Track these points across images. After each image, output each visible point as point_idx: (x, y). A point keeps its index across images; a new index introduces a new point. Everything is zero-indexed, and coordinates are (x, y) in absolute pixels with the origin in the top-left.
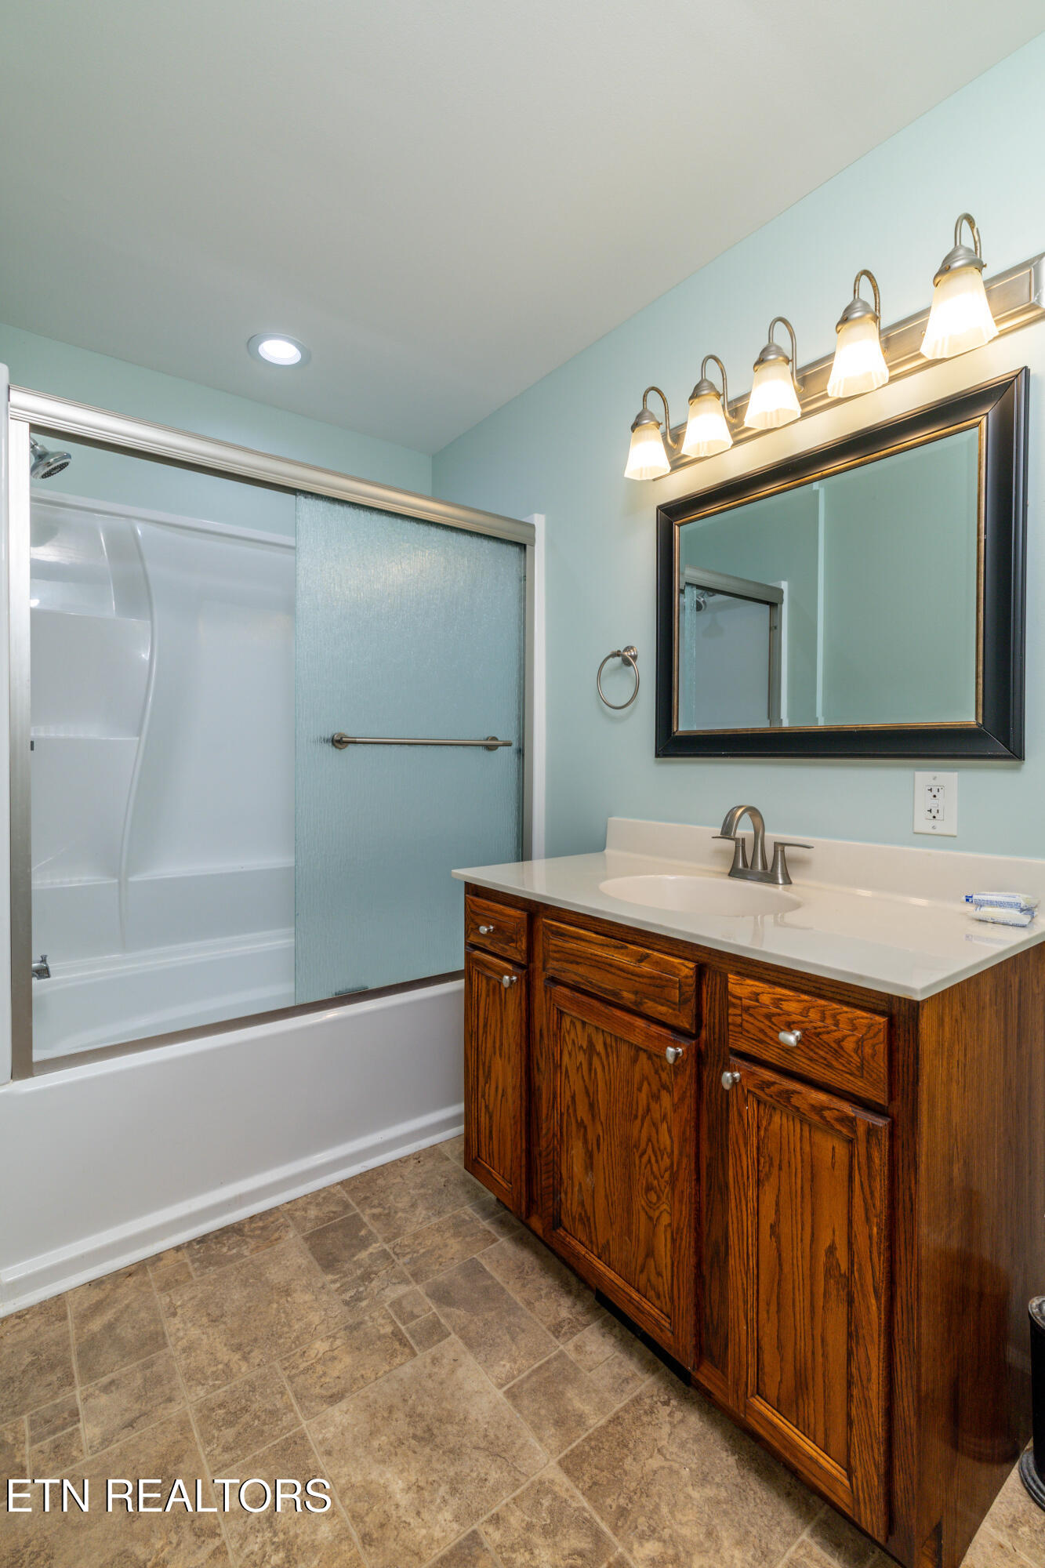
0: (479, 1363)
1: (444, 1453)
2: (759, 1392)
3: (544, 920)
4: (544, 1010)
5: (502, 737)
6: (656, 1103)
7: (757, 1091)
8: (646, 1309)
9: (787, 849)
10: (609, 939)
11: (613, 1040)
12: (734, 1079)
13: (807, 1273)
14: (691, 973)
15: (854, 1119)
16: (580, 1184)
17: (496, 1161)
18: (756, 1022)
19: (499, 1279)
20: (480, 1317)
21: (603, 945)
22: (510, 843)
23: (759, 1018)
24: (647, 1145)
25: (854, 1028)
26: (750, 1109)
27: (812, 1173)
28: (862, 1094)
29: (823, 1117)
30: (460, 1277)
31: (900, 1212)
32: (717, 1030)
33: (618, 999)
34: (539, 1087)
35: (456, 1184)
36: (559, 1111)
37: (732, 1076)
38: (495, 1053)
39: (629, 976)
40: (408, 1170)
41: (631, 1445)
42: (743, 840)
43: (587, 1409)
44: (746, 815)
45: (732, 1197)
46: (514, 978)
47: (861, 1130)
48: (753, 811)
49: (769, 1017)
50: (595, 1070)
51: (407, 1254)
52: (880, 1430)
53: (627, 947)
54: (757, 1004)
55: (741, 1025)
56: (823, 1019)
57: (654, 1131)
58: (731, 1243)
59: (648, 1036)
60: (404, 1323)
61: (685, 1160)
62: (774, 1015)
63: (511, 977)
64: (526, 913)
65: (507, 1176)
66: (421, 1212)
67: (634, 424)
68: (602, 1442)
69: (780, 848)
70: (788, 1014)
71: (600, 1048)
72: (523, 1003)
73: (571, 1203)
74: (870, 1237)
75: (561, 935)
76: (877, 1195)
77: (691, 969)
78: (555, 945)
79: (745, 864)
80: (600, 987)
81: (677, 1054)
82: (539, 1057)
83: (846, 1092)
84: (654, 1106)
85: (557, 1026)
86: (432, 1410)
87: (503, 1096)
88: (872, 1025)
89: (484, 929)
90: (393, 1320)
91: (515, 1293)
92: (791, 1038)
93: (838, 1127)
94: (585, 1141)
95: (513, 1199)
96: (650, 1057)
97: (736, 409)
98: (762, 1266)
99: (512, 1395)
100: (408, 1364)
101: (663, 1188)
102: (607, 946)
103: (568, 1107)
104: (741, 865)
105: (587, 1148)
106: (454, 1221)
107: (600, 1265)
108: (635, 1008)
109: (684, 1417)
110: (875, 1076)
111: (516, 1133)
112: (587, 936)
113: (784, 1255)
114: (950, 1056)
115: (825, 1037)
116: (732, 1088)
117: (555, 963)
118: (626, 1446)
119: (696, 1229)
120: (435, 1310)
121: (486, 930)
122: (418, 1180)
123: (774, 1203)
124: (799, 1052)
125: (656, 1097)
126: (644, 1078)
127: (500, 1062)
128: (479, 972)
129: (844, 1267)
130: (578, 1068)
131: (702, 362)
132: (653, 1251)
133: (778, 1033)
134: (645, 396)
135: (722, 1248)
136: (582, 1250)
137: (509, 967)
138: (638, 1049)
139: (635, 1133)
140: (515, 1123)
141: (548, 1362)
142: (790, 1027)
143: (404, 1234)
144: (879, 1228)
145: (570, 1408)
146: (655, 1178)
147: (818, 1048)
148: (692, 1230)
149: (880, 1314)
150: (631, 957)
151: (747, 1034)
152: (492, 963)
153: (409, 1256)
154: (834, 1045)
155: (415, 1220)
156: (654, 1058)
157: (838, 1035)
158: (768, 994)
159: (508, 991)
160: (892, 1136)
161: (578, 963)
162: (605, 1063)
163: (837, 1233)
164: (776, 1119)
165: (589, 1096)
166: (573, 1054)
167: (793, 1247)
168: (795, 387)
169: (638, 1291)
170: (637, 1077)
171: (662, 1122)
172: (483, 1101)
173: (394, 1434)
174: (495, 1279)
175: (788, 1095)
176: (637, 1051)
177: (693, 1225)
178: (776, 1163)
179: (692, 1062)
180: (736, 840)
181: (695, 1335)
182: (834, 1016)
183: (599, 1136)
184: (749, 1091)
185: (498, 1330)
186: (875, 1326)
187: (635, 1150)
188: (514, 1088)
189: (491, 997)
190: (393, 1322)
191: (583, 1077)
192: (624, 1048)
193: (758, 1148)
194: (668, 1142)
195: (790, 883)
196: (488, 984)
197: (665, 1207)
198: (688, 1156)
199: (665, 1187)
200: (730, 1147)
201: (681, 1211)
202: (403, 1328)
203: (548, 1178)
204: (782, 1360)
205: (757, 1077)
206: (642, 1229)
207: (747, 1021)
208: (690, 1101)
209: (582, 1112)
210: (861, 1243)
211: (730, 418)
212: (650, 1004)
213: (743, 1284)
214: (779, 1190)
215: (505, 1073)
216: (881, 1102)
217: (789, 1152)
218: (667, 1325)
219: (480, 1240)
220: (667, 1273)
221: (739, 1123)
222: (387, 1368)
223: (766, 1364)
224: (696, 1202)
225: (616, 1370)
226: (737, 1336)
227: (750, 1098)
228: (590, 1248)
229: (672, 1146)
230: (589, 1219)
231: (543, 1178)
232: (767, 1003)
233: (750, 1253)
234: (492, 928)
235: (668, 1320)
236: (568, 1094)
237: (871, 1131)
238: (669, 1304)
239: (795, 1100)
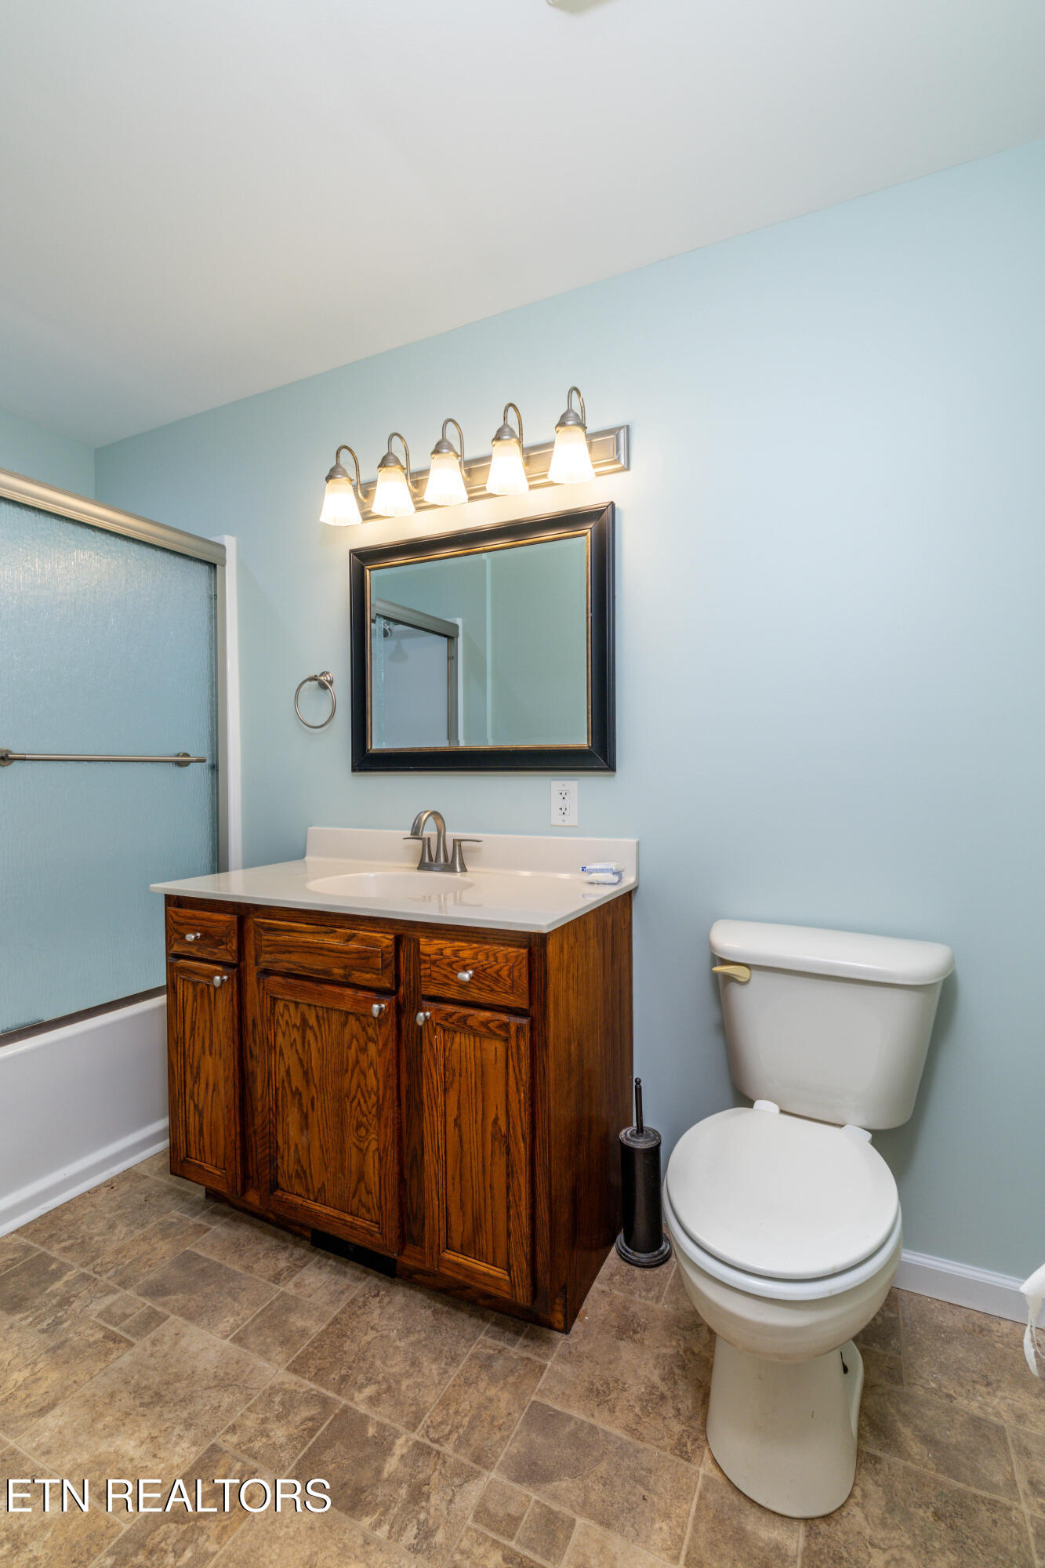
0: (203, 1328)
1: (175, 1405)
2: (448, 1247)
3: (255, 919)
4: (257, 1000)
5: (194, 754)
6: (364, 1054)
7: (443, 1022)
8: (357, 1225)
9: (463, 843)
10: (319, 927)
11: (325, 1011)
12: (426, 1017)
13: (480, 1143)
14: (391, 943)
15: (508, 1023)
16: (296, 1145)
17: (208, 1154)
18: (441, 971)
19: (215, 1258)
20: (199, 1294)
21: (314, 933)
22: (204, 856)
23: (442, 966)
24: (357, 1091)
25: (508, 961)
26: (438, 1037)
27: (482, 1071)
28: (514, 1005)
29: (488, 1028)
30: (173, 1270)
31: (538, 1080)
32: (412, 984)
33: (329, 976)
34: (253, 1072)
35: (158, 1196)
36: (274, 1088)
37: (424, 1015)
38: (204, 1053)
39: (338, 955)
40: (101, 1198)
41: (349, 1333)
42: (429, 839)
43: (309, 1323)
44: (431, 818)
45: (426, 1107)
46: (225, 977)
47: (513, 1029)
48: (436, 814)
49: (450, 965)
50: (309, 1041)
51: (111, 1269)
52: (527, 1230)
53: (335, 931)
54: (441, 957)
55: (430, 975)
56: (487, 958)
57: (362, 1077)
58: (425, 1143)
59: (357, 1002)
60: (116, 1325)
61: (388, 1092)
62: (453, 963)
63: (221, 976)
64: (236, 917)
65: (220, 1164)
66: (121, 1230)
67: (328, 476)
68: (324, 1341)
69: (457, 843)
70: (464, 959)
71: (312, 1021)
72: (235, 999)
73: (287, 1164)
74: (520, 1101)
75: (274, 931)
76: (523, 1071)
77: (390, 940)
78: (268, 940)
79: (431, 859)
80: (312, 969)
81: (381, 1009)
82: (252, 1045)
83: (501, 1006)
84: (362, 1057)
85: (271, 1012)
86: (157, 1379)
87: (214, 1090)
88: (519, 956)
89: (190, 937)
90: (103, 1327)
91: (234, 1265)
92: (466, 976)
93: (498, 1032)
94: (300, 1105)
95: (228, 1183)
96: (357, 1019)
97: (417, 481)
98: (449, 1154)
99: (239, 1339)
100: (125, 1355)
101: (371, 1121)
102: (318, 933)
103: (283, 1081)
104: (427, 860)
105: (303, 1112)
106: (161, 1227)
107: (316, 1207)
108: (344, 981)
109: (391, 1299)
110: (521, 990)
111: (229, 1121)
112: (297, 927)
113: (464, 1138)
114: (568, 972)
115: (489, 971)
116: (424, 1024)
117: (268, 956)
118: (345, 1335)
119: (398, 1144)
120: (149, 1304)
121: (193, 937)
122: (114, 1204)
123: (456, 1102)
124: (472, 986)
125: (363, 1050)
126: (353, 1036)
127: (210, 1059)
128: (184, 980)
129: (504, 1130)
130: (292, 1045)
131: (388, 437)
132: (363, 1176)
133: (456, 975)
134: (338, 453)
135: (419, 1152)
136: (299, 1200)
137: (220, 968)
138: (348, 1014)
139: (346, 1084)
140: (229, 1111)
141: (270, 1304)
142: (465, 969)
143: (103, 1254)
144: (524, 1093)
145: (293, 1328)
146: (364, 1115)
147: (485, 980)
148: (396, 1145)
149: (526, 1151)
150: (340, 938)
151: (435, 981)
152: (200, 968)
153: (114, 1270)
154: (495, 975)
155: (116, 1238)
156: (362, 1018)
157: (497, 967)
158: (447, 946)
159: (218, 991)
160: (532, 1029)
161: (290, 952)
162: (318, 1034)
163: (499, 1109)
164: (457, 1039)
165: (302, 1066)
166: (287, 1032)
167: (470, 1129)
168: (463, 477)
169: (351, 1214)
170: (347, 1037)
171: (369, 1068)
172: (191, 1102)
173: (119, 1411)
174: (211, 1260)
175: (464, 1018)
176: (347, 1017)
177: (396, 1142)
178: (457, 1074)
179: (393, 1011)
180: (423, 839)
181: (399, 1227)
182: (495, 955)
183: (313, 1097)
184: (437, 1024)
185: (219, 1298)
186: (524, 1161)
187: (346, 1099)
188: (226, 1079)
189: (199, 1001)
190: (103, 1328)
191: (297, 1051)
192: (335, 1017)
193: (444, 1065)
194: (375, 1083)
195: (466, 871)
196: (194, 989)
197: (373, 1136)
198: (391, 1088)
199: (373, 1120)
200: (424, 1070)
201: (386, 1134)
202: (115, 1329)
203: (264, 1150)
204: (464, 1215)
205: (442, 1012)
206: (354, 1162)
207: (435, 971)
208: (392, 1045)
209: (297, 1081)
210: (514, 1106)
211: (412, 488)
212: (357, 974)
213: (435, 1171)
214: (460, 1092)
215: (216, 1068)
216: (524, 1007)
217: (467, 1061)
218: (376, 1230)
219: (190, 1235)
220: (375, 1189)
221: (430, 1050)
222: (103, 1365)
223: (453, 1222)
224: (398, 1123)
225: (333, 1288)
226: (431, 1212)
227: (438, 1029)
228: (306, 1196)
229: (378, 1085)
230: (305, 1172)
231: (259, 1151)
232: (449, 954)
233: (440, 1145)
234: (199, 935)
235: (377, 1226)
236: (283, 1070)
237: (519, 1029)
238: (378, 1213)
239: (470, 1022)
